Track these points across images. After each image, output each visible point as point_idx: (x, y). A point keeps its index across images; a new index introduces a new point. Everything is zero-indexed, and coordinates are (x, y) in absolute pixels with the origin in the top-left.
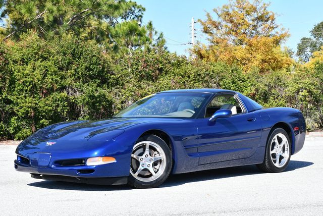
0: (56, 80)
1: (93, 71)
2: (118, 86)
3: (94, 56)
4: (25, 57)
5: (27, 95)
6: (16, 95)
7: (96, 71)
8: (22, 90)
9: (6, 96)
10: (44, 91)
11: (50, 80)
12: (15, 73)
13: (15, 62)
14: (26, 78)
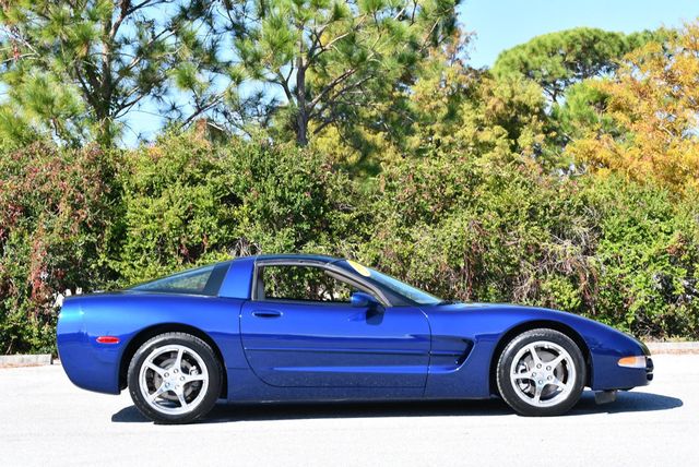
0: (210, 228)
1: (292, 204)
2: (355, 237)
3: (298, 172)
4: (157, 179)
5: (148, 259)
6: (127, 260)
7: (300, 205)
8: (139, 250)
9: (104, 263)
10: (183, 252)
11: (198, 228)
12: (128, 215)
13: (136, 190)
14: (147, 223)
